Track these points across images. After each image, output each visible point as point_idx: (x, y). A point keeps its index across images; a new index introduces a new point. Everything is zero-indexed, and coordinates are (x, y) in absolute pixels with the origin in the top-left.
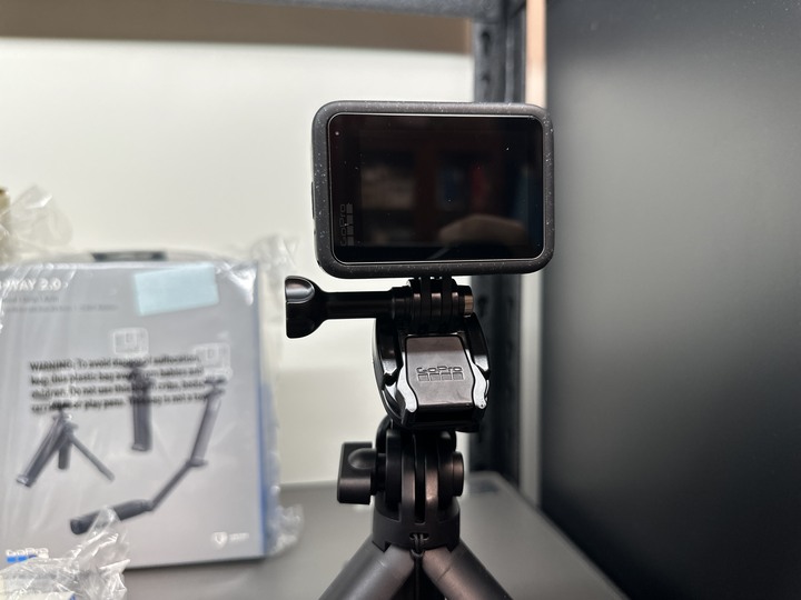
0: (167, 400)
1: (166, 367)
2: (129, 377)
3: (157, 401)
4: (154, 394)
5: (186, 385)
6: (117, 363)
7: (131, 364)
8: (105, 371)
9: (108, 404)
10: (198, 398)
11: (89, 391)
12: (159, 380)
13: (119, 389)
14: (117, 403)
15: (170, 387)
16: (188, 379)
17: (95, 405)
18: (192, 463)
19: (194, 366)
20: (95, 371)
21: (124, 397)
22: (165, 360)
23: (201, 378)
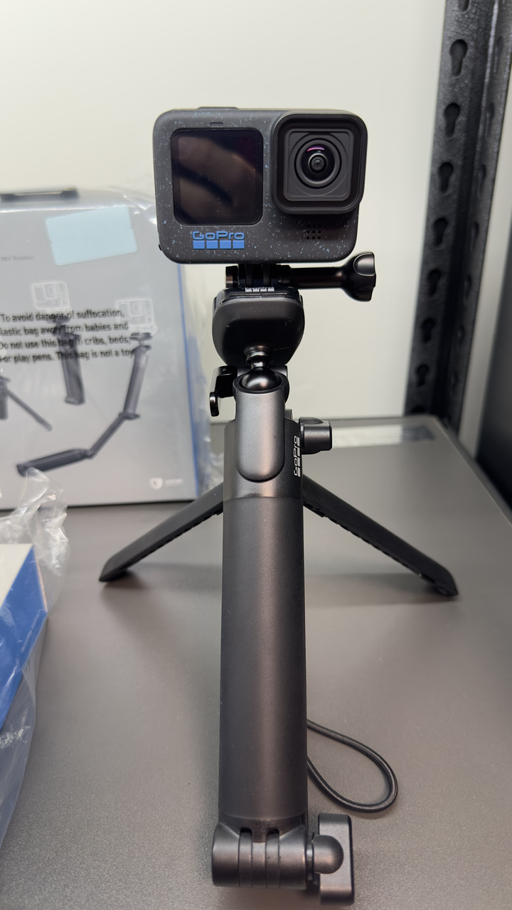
0: (94, 354)
1: (90, 321)
2: (54, 331)
3: (85, 355)
4: (81, 348)
5: (112, 340)
6: (41, 317)
7: (53, 317)
8: (29, 325)
9: (37, 358)
10: (125, 352)
11: (17, 345)
12: (85, 335)
13: (45, 343)
14: (48, 357)
15: (98, 341)
16: (115, 333)
17: (24, 359)
18: (125, 416)
19: (118, 320)
20: (19, 325)
21: (52, 351)
22: (89, 313)
23: (127, 334)
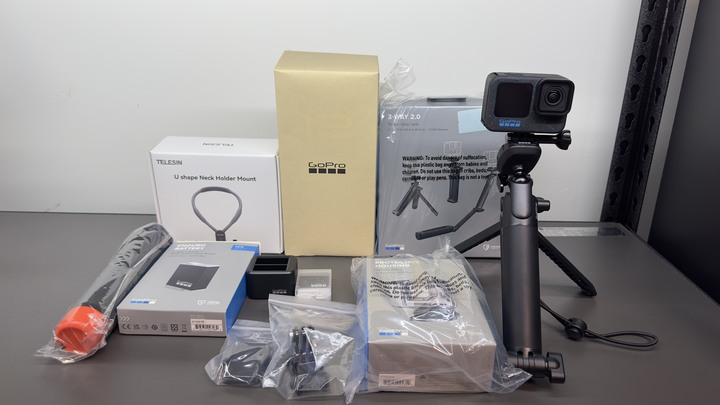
0: (468, 178)
1: (469, 161)
2: (450, 165)
3: (463, 178)
4: (461, 174)
5: (478, 171)
6: (445, 158)
7: (451, 158)
8: (439, 162)
9: (440, 178)
10: (483, 177)
11: (431, 172)
12: (465, 168)
13: (444, 171)
14: (445, 178)
15: (471, 171)
16: (480, 168)
17: (433, 178)
18: (478, 209)
19: (483, 161)
20: (434, 162)
21: (447, 175)
22: (470, 157)
23: (486, 168)
